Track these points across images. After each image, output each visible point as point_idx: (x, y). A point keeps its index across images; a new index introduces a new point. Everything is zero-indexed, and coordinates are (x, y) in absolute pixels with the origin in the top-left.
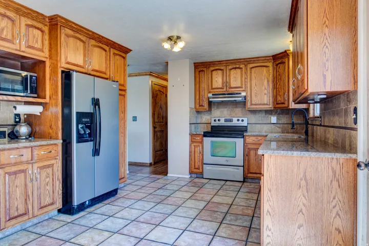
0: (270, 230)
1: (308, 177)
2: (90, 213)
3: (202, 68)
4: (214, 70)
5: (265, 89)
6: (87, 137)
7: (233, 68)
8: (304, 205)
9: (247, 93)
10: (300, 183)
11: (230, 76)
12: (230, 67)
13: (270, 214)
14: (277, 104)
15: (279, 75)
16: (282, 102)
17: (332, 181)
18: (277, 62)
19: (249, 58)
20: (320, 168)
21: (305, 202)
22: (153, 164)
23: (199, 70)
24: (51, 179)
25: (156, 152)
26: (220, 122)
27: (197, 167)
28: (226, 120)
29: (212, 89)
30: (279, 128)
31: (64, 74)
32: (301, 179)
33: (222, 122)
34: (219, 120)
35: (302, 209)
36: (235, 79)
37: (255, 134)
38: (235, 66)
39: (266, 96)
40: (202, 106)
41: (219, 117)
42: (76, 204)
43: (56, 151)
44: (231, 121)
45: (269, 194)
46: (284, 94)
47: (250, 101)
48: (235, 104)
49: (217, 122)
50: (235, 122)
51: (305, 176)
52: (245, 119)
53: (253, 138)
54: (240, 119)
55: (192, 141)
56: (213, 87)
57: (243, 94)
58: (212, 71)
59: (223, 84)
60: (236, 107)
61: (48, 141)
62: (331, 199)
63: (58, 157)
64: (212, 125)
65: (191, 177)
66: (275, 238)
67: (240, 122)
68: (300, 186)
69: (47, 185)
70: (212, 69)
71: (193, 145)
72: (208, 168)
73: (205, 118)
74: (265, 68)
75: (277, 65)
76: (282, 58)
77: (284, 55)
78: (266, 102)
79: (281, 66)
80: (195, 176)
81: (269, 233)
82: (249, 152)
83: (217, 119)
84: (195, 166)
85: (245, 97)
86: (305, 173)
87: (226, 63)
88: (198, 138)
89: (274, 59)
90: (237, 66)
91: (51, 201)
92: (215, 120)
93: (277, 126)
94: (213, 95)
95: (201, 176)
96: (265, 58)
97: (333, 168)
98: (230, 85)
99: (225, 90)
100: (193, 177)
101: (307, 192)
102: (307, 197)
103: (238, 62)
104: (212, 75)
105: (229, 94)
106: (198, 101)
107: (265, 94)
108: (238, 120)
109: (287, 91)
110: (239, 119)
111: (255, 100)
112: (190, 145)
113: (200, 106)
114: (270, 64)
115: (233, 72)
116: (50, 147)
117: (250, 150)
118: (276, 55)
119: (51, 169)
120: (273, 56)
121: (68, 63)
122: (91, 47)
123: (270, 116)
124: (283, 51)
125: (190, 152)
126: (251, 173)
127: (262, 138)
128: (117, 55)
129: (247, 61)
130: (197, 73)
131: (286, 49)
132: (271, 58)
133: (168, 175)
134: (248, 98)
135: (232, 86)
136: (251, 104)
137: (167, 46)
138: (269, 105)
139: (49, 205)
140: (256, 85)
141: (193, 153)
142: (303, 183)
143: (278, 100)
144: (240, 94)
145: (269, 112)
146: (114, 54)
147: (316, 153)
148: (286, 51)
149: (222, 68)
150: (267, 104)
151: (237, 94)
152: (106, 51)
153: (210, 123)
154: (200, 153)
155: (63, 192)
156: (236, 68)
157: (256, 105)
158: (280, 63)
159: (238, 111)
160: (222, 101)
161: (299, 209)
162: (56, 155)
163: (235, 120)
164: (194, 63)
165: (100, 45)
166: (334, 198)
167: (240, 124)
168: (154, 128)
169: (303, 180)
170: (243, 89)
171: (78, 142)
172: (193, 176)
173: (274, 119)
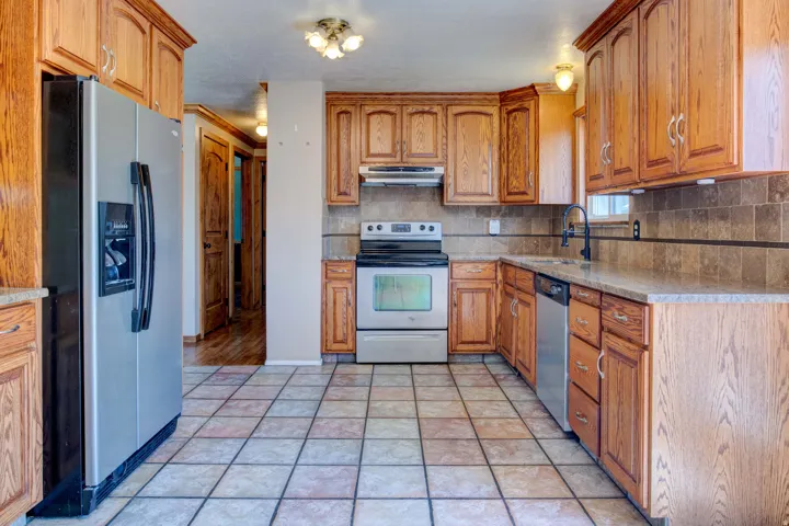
0: (664, 467)
1: (738, 346)
2: (134, 498)
3: (343, 104)
4: (374, 113)
5: (485, 161)
6: (115, 278)
7: (417, 113)
8: (730, 403)
9: (446, 169)
10: (723, 360)
11: (409, 128)
12: (410, 109)
13: (665, 431)
14: (509, 194)
15: (515, 134)
16: (522, 190)
17: (779, 349)
18: (510, 108)
19: (453, 94)
20: (759, 325)
21: (732, 396)
22: (202, 337)
23: (338, 109)
24: (18, 416)
25: (207, 307)
26: (381, 232)
27: (339, 338)
28: (396, 228)
29: (369, 155)
30: (505, 244)
31: (47, 83)
32: (726, 352)
33: (387, 232)
34: (379, 228)
35: (726, 413)
36: (422, 137)
37: (472, 257)
38: (420, 108)
39: (485, 176)
40: (345, 194)
41: (380, 221)
42: (97, 482)
43: (29, 323)
44: (406, 229)
45: (663, 386)
46: (527, 174)
47: (452, 186)
48: (413, 191)
49: (375, 231)
50: (415, 232)
51: (732, 343)
52: (437, 226)
53: (469, 267)
54: (427, 225)
55: (327, 278)
56: (372, 151)
57: (439, 170)
58: (370, 114)
59: (394, 145)
60: (418, 199)
61: (13, 296)
62: (779, 386)
63: (33, 344)
64: (363, 238)
65: (324, 363)
66: (675, 480)
67: (426, 231)
68: (723, 366)
69: (7, 437)
70: (369, 109)
71: (330, 287)
72: (366, 339)
73: (345, 223)
74: (483, 117)
75: (509, 113)
76: (520, 98)
77: (527, 95)
78: (485, 191)
79: (519, 115)
80: (334, 358)
81: (663, 473)
82: (459, 298)
83: (375, 225)
84: (335, 336)
85: (442, 178)
86: (733, 337)
87: (402, 100)
88: (346, 270)
89: (501, 101)
90: (427, 108)
91: (18, 487)
92: (370, 228)
93: (501, 242)
94: (370, 170)
95: (351, 358)
96: (485, 97)
97: (781, 324)
98: (410, 151)
99: (398, 159)
100: (329, 363)
101: (737, 376)
102: (735, 388)
103: (428, 100)
104: (368, 123)
105: (406, 169)
106: (334, 183)
107: (484, 172)
108: (423, 228)
109: (532, 168)
110: (423, 226)
111: (463, 185)
112: (324, 287)
113: (340, 194)
114: (494, 110)
115: (417, 119)
116: (16, 313)
117: (461, 293)
118: (509, 92)
119: (15, 384)
120: (501, 94)
121: (59, 51)
122: (112, 15)
123: (486, 219)
124: (527, 84)
125: (324, 304)
126: (463, 343)
127: (486, 265)
128: (166, 47)
129: (449, 100)
130: (334, 117)
131: (534, 82)
132: (498, 97)
133: (267, 363)
134: (450, 181)
135: (414, 151)
136: (456, 193)
137: (317, 40)
138: (492, 195)
139: (12, 500)
140: (465, 152)
141: (331, 305)
142: (729, 358)
143: (511, 187)
144: (431, 169)
145: (485, 211)
146: (160, 43)
147: (759, 295)
148: (532, 87)
149: (393, 110)
150: (487, 195)
151: (425, 169)
152: (143, 32)
153: (359, 235)
154: (348, 303)
155: (44, 452)
156: (423, 112)
157: (465, 194)
158: (515, 110)
159: (422, 207)
160: (386, 184)
161: (722, 411)
162: (29, 337)
163: (415, 227)
164: (327, 94)
165: (132, 12)
166: (783, 383)
167: (427, 235)
168: (206, 246)
169: (730, 354)
170: (440, 159)
171: (104, 291)
172: (330, 359)
173: (495, 226)
